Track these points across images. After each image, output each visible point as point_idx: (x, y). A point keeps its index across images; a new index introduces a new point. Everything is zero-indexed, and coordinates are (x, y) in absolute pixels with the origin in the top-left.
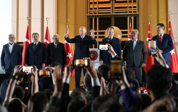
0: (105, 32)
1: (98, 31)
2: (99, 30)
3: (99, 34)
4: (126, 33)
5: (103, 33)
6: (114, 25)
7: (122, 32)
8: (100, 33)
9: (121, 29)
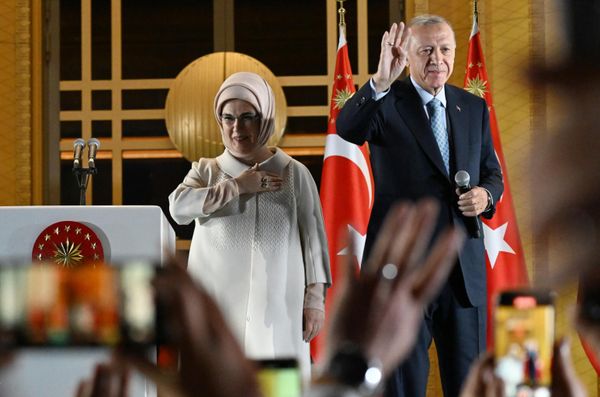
0: (165, 92)
1: (117, 84)
2: (126, 75)
3: (126, 106)
4: (318, 96)
5: (158, 99)
6: (231, 41)
7: (286, 89)
8: (131, 100)
9: (278, 70)
